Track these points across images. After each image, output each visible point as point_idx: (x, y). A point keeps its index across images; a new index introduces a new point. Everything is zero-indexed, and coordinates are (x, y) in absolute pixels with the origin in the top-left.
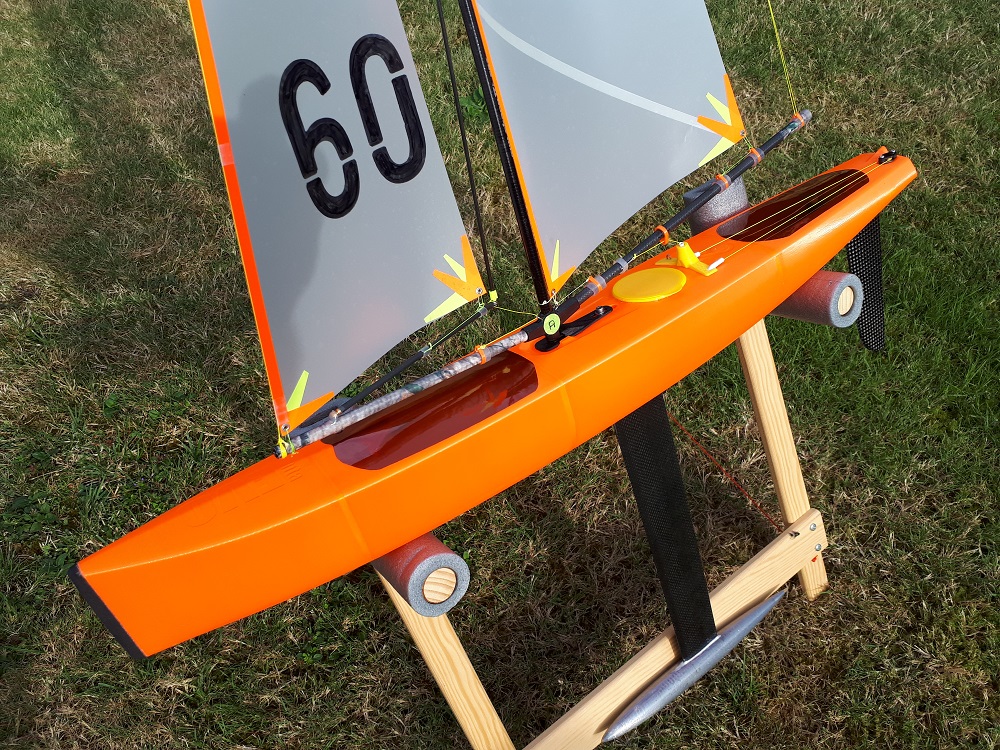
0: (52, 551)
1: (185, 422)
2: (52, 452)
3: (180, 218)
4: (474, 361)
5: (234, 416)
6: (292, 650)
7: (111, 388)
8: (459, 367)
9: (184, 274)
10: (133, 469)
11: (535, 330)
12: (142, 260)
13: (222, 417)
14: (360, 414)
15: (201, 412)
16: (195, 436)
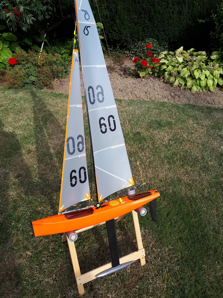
0: (13, 225)
1: (42, 207)
2: (18, 207)
3: (52, 167)
4: (86, 208)
5: (51, 208)
6: (50, 252)
7: (31, 197)
8: (83, 209)
9: (49, 178)
10: (31, 214)
11: (95, 206)
12: (42, 174)
13: (49, 208)
14: (69, 212)
15: (45, 206)
16: (43, 210)
